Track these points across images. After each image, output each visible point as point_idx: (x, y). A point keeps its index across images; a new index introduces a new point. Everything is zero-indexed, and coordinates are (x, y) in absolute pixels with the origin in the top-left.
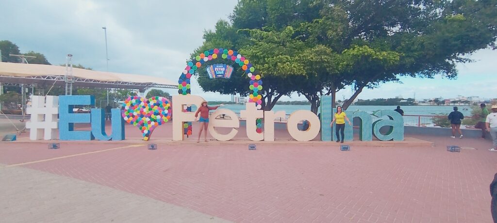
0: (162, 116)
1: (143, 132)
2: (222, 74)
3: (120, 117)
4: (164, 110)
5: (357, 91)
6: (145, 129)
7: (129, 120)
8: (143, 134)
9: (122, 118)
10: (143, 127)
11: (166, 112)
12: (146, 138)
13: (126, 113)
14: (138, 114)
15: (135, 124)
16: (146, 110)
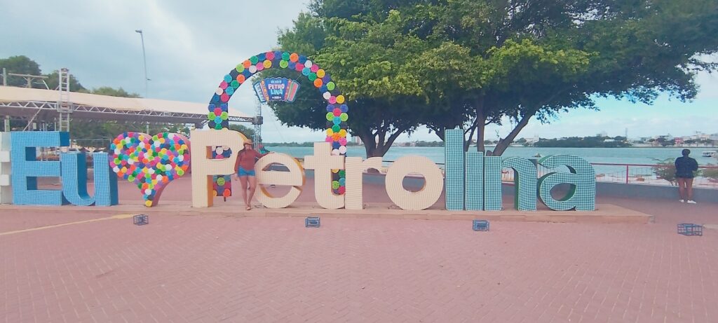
0: (174, 166)
1: (143, 192)
2: (280, 95)
3: (107, 167)
4: (177, 155)
5: (520, 123)
6: (146, 187)
7: (120, 173)
8: (143, 196)
9: (111, 169)
10: (143, 184)
11: (181, 158)
12: (149, 203)
13: (116, 161)
14: (135, 163)
15: (131, 179)
16: (148, 156)
